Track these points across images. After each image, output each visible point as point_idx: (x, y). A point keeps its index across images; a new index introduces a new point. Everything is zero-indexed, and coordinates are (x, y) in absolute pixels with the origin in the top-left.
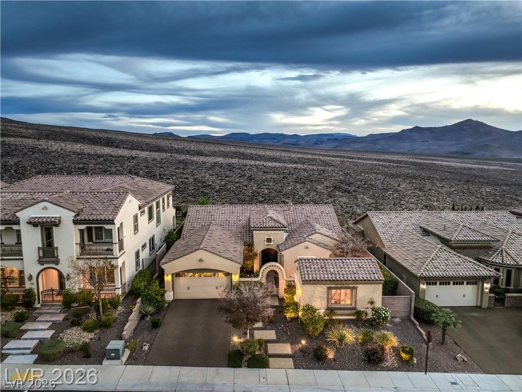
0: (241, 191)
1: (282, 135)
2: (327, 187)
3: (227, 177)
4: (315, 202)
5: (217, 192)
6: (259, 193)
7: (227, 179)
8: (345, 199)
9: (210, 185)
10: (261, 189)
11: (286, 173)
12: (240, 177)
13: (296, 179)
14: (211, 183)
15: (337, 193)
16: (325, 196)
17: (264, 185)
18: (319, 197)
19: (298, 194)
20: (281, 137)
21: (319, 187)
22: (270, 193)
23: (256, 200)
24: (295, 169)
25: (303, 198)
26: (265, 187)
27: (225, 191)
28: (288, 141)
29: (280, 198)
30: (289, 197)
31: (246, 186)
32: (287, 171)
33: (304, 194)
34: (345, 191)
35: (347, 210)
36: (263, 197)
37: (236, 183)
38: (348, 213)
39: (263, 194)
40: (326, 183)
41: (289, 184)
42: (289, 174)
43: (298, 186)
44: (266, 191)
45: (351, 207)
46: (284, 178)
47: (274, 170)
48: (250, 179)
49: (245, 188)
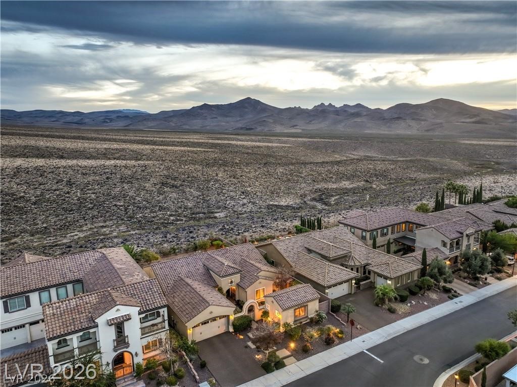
0: (65, 200)
1: (61, 112)
2: (155, 184)
3: (40, 184)
4: (147, 201)
5: (35, 203)
6: (86, 200)
7: (42, 187)
8: (174, 195)
9: (23, 197)
10: (87, 194)
11: (107, 172)
12: (57, 183)
13: (121, 179)
14: (22, 194)
15: (166, 190)
16: (155, 193)
17: (88, 190)
18: (150, 196)
19: (128, 195)
21: (147, 185)
22: (97, 197)
23: (84, 207)
24: (115, 166)
25: (134, 199)
26: (90, 192)
27: (44, 202)
29: (111, 202)
30: (119, 200)
31: (68, 193)
32: (108, 171)
33: (135, 195)
34: (173, 186)
35: (179, 205)
36: (91, 203)
37: (55, 190)
38: (180, 208)
39: (90, 200)
40: (153, 180)
41: (116, 185)
42: (111, 174)
43: (126, 186)
44: (93, 196)
45: (182, 201)
46: (107, 178)
47: (94, 171)
48: (70, 183)
49: (67, 195)
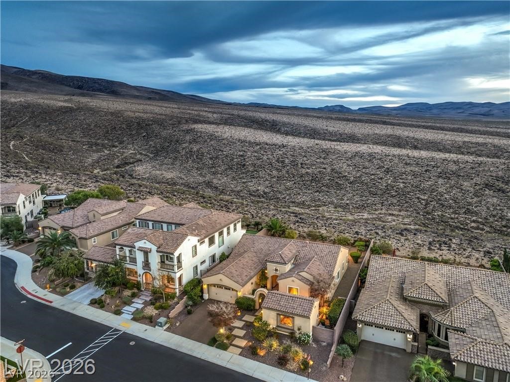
0: (375, 184)
1: (470, 103)
2: (476, 184)
3: (364, 168)
4: (455, 201)
5: (351, 183)
6: (393, 187)
7: (364, 170)
8: (495, 200)
9: (345, 176)
10: (397, 182)
11: (431, 165)
12: (378, 168)
13: (440, 173)
14: (346, 174)
15: (486, 192)
16: (470, 195)
17: (400, 179)
18: (462, 196)
19: (437, 190)
20: (468, 106)
21: (465, 184)
22: (405, 187)
23: (388, 194)
24: (444, 160)
25: (442, 196)
26: (401, 181)
27: (358, 183)
28: (476, 110)
29: (415, 194)
30: (425, 193)
31: (381, 179)
32: (432, 163)
33: (444, 191)
34: (499, 190)
35: (495, 213)
36: (396, 191)
37: (372, 175)
38: (494, 216)
39: (397, 188)
40: (477, 180)
41: (430, 178)
42: (434, 167)
43: (441, 181)
44: (402, 185)
45: (500, 210)
46: (426, 171)
47: (418, 162)
48: (388, 171)
49: (380, 181)
